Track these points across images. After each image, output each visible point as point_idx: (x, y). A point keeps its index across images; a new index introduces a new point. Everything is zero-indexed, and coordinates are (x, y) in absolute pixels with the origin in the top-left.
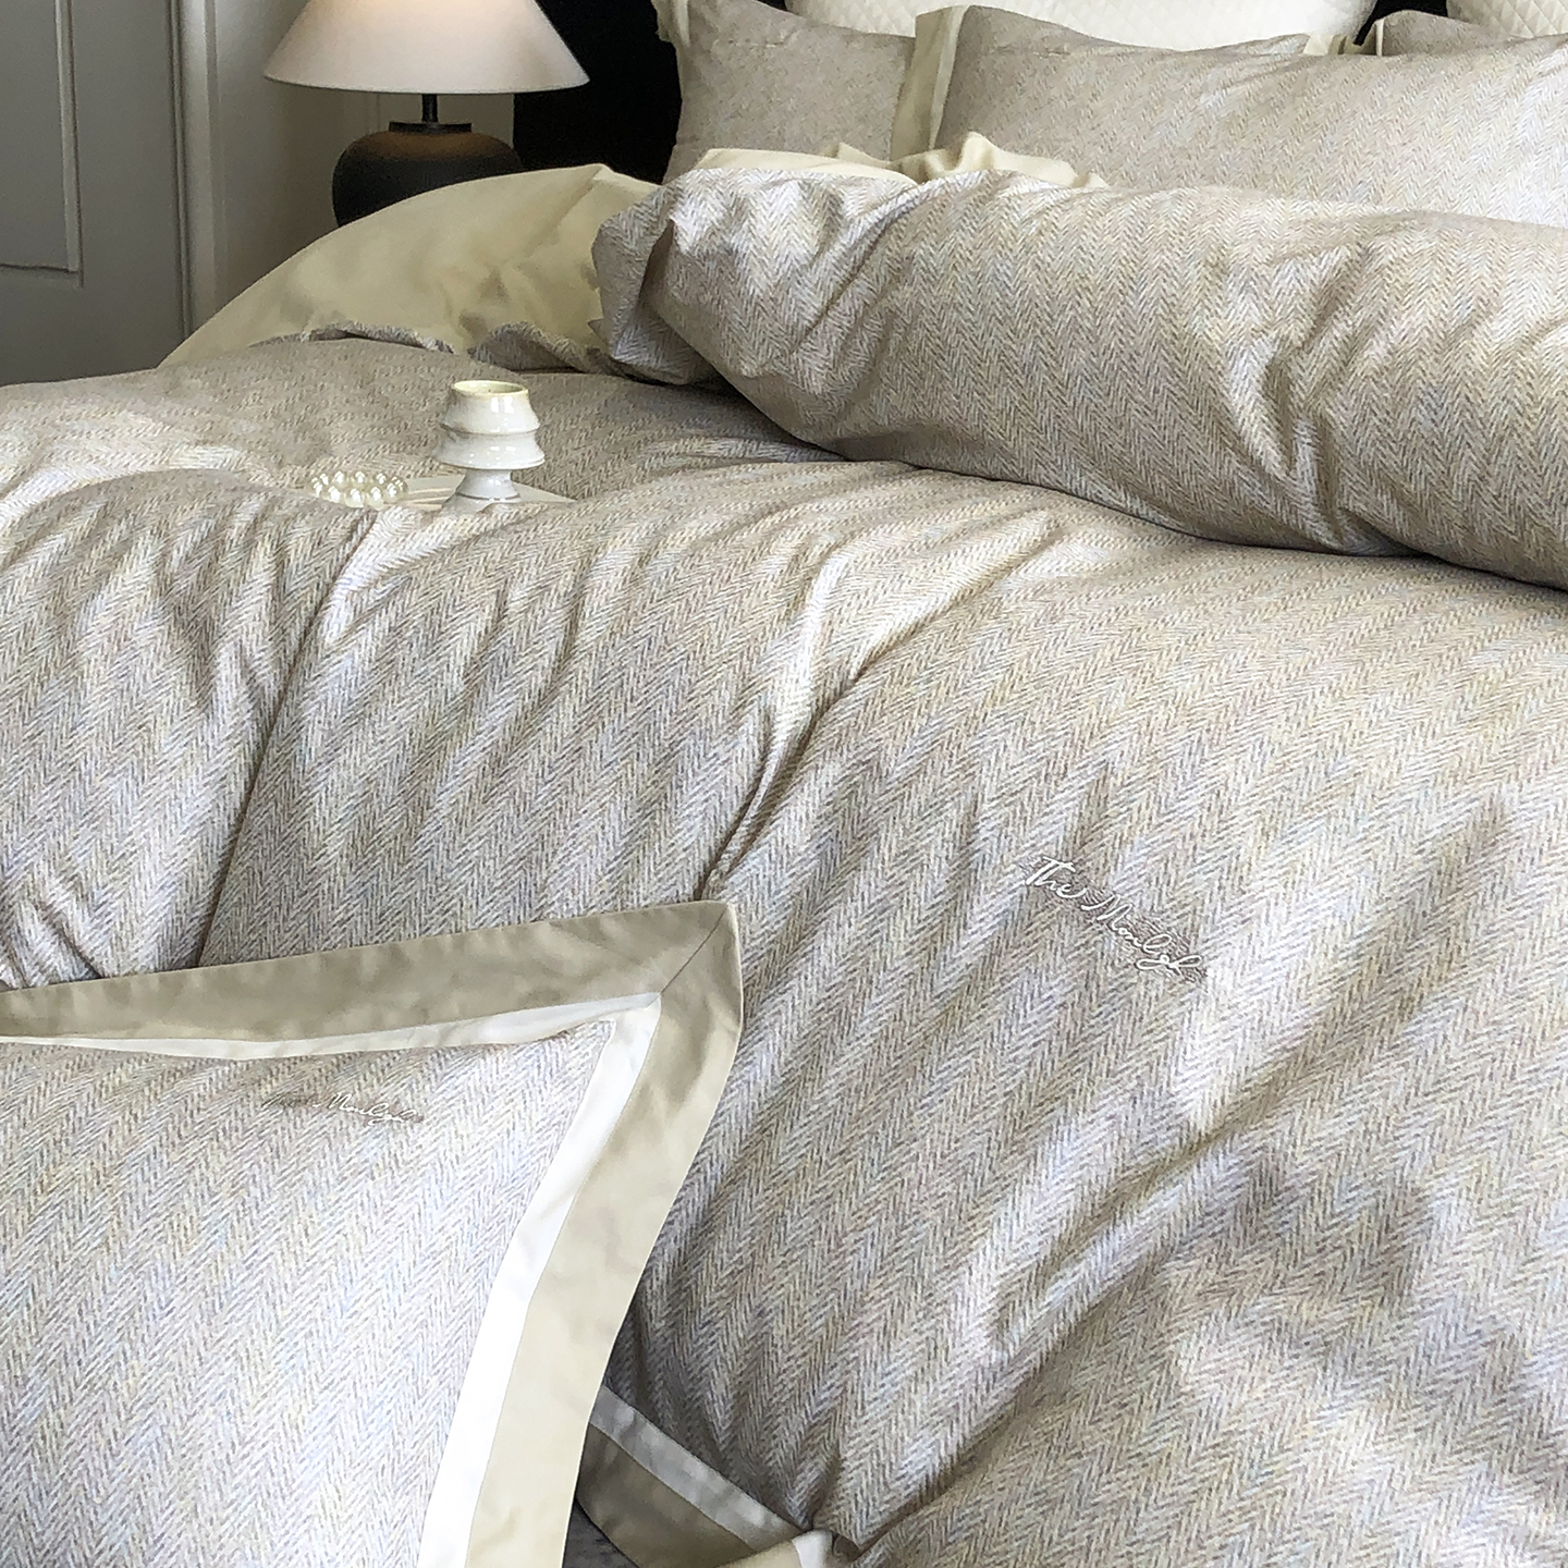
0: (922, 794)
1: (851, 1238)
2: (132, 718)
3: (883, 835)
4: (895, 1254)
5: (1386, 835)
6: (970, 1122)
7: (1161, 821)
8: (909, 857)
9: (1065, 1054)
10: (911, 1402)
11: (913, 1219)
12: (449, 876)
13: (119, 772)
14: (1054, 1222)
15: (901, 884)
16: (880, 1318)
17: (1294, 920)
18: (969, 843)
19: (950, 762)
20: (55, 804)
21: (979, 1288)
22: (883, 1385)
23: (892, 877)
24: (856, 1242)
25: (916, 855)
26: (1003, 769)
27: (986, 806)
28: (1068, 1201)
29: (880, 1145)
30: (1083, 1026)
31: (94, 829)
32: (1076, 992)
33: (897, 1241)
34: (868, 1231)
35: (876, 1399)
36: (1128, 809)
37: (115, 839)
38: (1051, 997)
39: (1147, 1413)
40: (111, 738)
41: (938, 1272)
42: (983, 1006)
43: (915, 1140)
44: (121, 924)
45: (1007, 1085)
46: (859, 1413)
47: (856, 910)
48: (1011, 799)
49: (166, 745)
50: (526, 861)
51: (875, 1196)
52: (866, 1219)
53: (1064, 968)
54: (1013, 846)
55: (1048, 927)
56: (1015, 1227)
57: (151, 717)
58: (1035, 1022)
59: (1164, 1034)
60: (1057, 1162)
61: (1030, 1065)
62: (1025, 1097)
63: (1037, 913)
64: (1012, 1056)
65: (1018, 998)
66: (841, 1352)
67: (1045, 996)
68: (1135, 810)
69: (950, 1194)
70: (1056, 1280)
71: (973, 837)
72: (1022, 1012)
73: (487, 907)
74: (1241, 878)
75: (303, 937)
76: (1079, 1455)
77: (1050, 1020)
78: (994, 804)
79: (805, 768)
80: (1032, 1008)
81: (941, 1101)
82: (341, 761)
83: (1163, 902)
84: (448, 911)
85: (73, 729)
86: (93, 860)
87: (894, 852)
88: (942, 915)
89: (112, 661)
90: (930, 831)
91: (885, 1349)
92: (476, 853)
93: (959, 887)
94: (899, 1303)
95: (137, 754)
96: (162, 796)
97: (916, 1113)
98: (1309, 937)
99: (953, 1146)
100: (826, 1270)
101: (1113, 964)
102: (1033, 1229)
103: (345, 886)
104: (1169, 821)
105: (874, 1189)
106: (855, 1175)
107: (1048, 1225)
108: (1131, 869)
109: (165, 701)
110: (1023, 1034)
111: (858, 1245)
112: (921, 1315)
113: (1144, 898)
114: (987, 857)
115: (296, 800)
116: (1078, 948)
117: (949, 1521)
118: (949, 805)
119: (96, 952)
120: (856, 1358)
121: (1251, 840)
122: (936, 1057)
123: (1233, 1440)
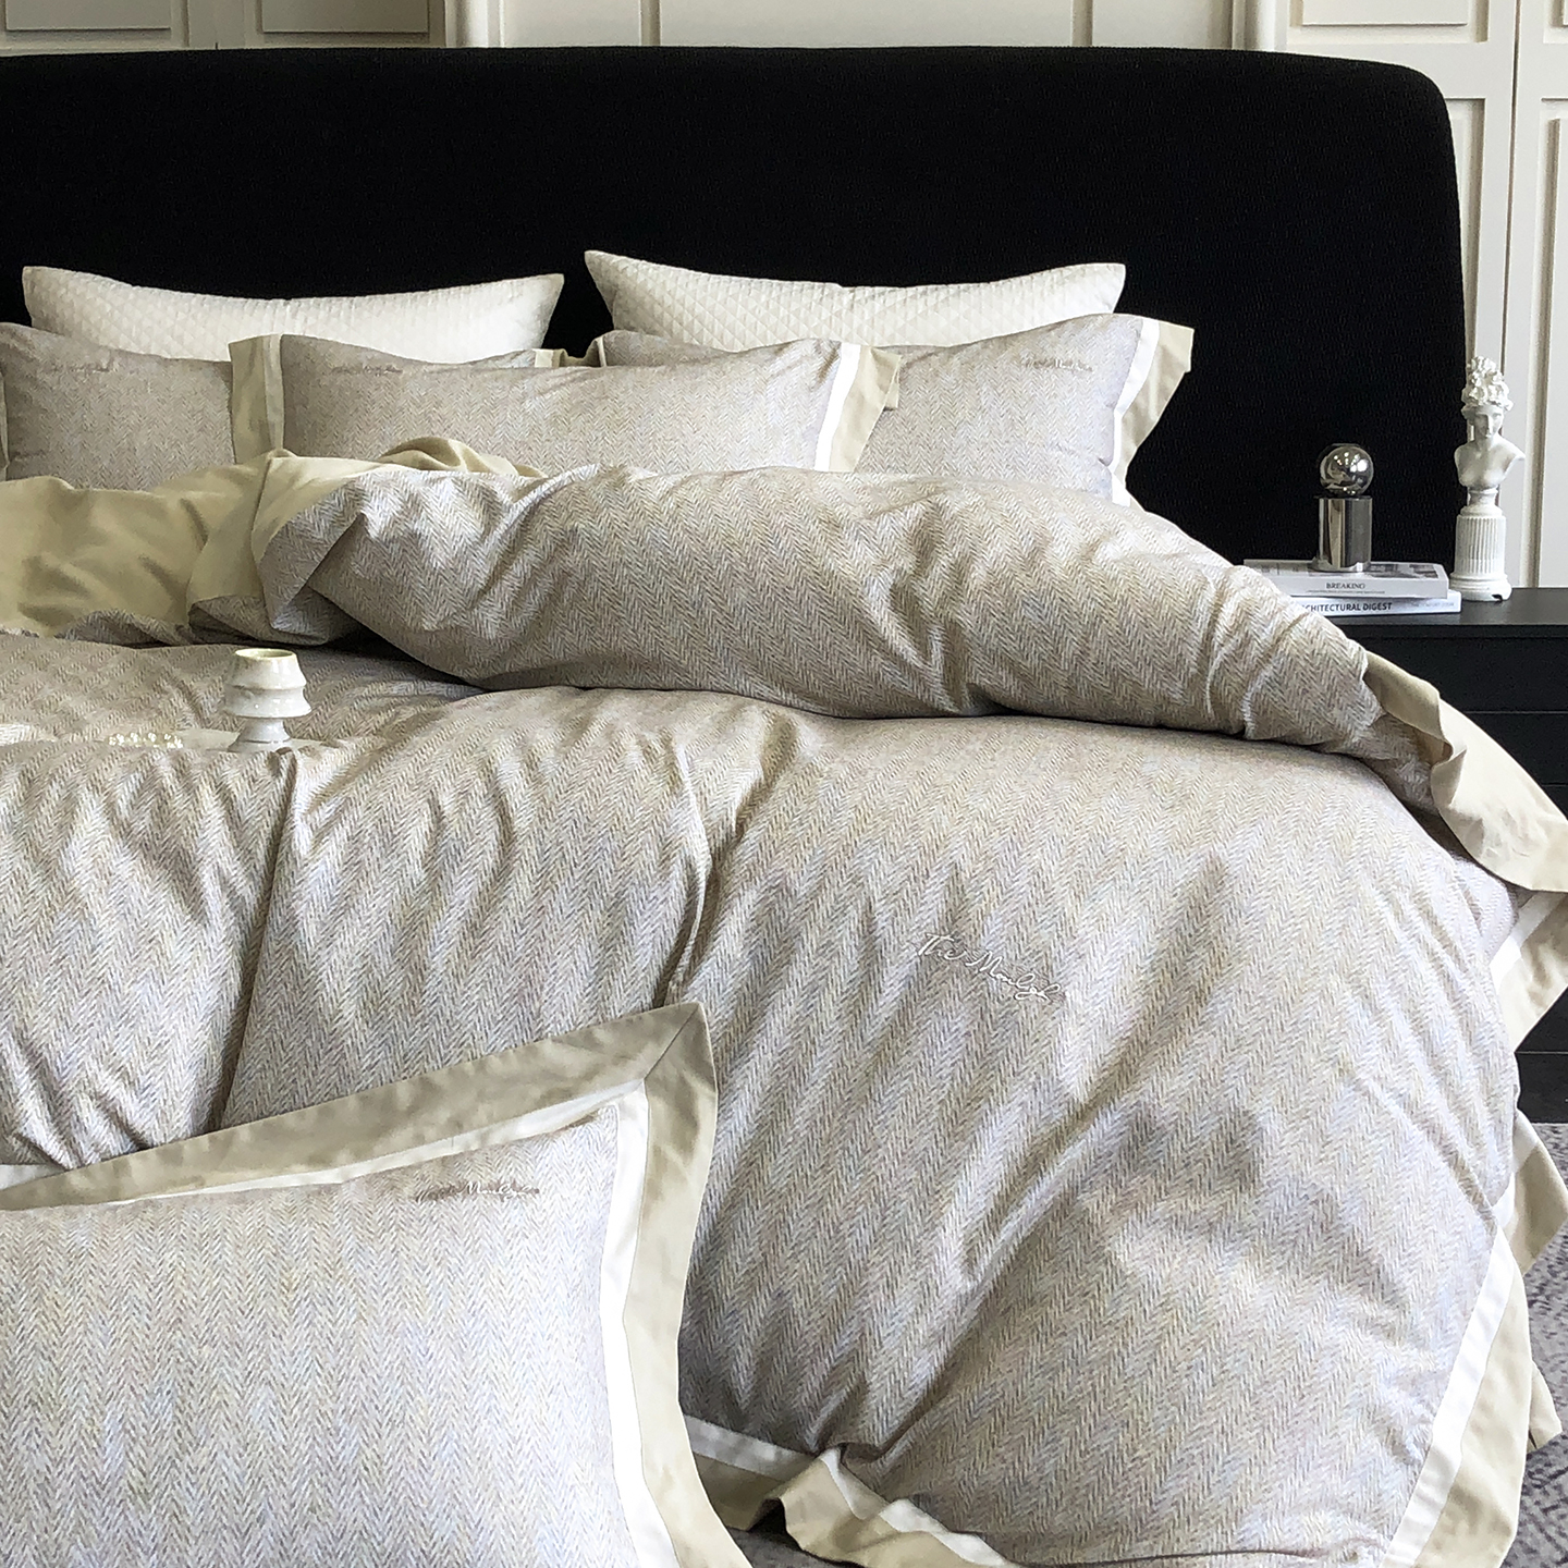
0: (827, 902)
1: (847, 1225)
2: (141, 935)
3: (805, 937)
4: (883, 1230)
5: (1152, 887)
6: (918, 1127)
7: (1005, 897)
8: (826, 948)
9: (978, 1067)
10: (916, 1331)
11: (892, 1202)
12: (458, 1018)
13: (142, 979)
14: (994, 1184)
15: (825, 969)
16: (881, 1277)
17: (1110, 951)
18: (871, 933)
19: (842, 878)
20: (93, 1011)
21: (950, 1243)
22: (893, 1324)
23: (816, 965)
24: (851, 1227)
25: (833, 947)
26: (882, 877)
27: (878, 905)
28: (999, 1168)
29: (853, 1156)
30: (986, 1045)
31: (132, 1027)
32: (976, 1023)
33: (883, 1220)
34: (859, 1217)
35: (889, 1335)
36: (981, 893)
37: (150, 1033)
38: (957, 1030)
39: (1106, 1295)
40: (128, 954)
41: (921, 1234)
42: (908, 1044)
43: (879, 1147)
44: (165, 1101)
45: (938, 1096)
46: (878, 1347)
47: (794, 993)
48: (895, 897)
49: (176, 952)
50: (519, 997)
51: (857, 1192)
52: (856, 1208)
53: (963, 1008)
54: (904, 929)
55: (944, 982)
56: (969, 1193)
57: (157, 932)
58: (950, 1049)
59: (1046, 1041)
60: (991, 1141)
61: (952, 1079)
62: (954, 1102)
63: (932, 974)
64: (937, 1076)
65: (934, 1034)
66: (857, 1307)
67: (953, 1030)
68: (986, 893)
69: (916, 1179)
70: (1007, 1222)
71: (873, 927)
72: (938, 1043)
73: (494, 1038)
74: (1071, 928)
75: (335, 1084)
76: (1064, 1334)
77: (960, 1045)
78: (883, 902)
79: (730, 897)
80: (945, 1040)
81: (893, 1116)
82: (339, 944)
83: (1023, 951)
84: (463, 1044)
85: (93, 950)
86: (135, 1052)
87: (815, 947)
88: (859, 986)
89: (107, 893)
90: (841, 927)
91: (891, 1297)
92: (477, 997)
93: (869, 965)
94: (895, 1262)
95: (154, 963)
96: (181, 994)
97: (875, 1129)
98: (1120, 962)
99: (909, 1146)
100: (830, 1252)
101: (998, 1000)
102: (980, 1192)
103: (366, 1040)
104: (1011, 897)
105: (855, 1187)
106: (838, 1180)
107: (989, 1187)
108: (994, 933)
109: (164, 919)
110: (942, 1059)
111: (854, 1228)
112: (913, 1267)
113: (1009, 951)
114: (887, 940)
115: (306, 980)
116: (970, 993)
117: (971, 1404)
118: (849, 908)
119: (146, 1127)
120: (868, 1309)
121: (1070, 903)
122: (881, 1087)
123: (1172, 1298)
